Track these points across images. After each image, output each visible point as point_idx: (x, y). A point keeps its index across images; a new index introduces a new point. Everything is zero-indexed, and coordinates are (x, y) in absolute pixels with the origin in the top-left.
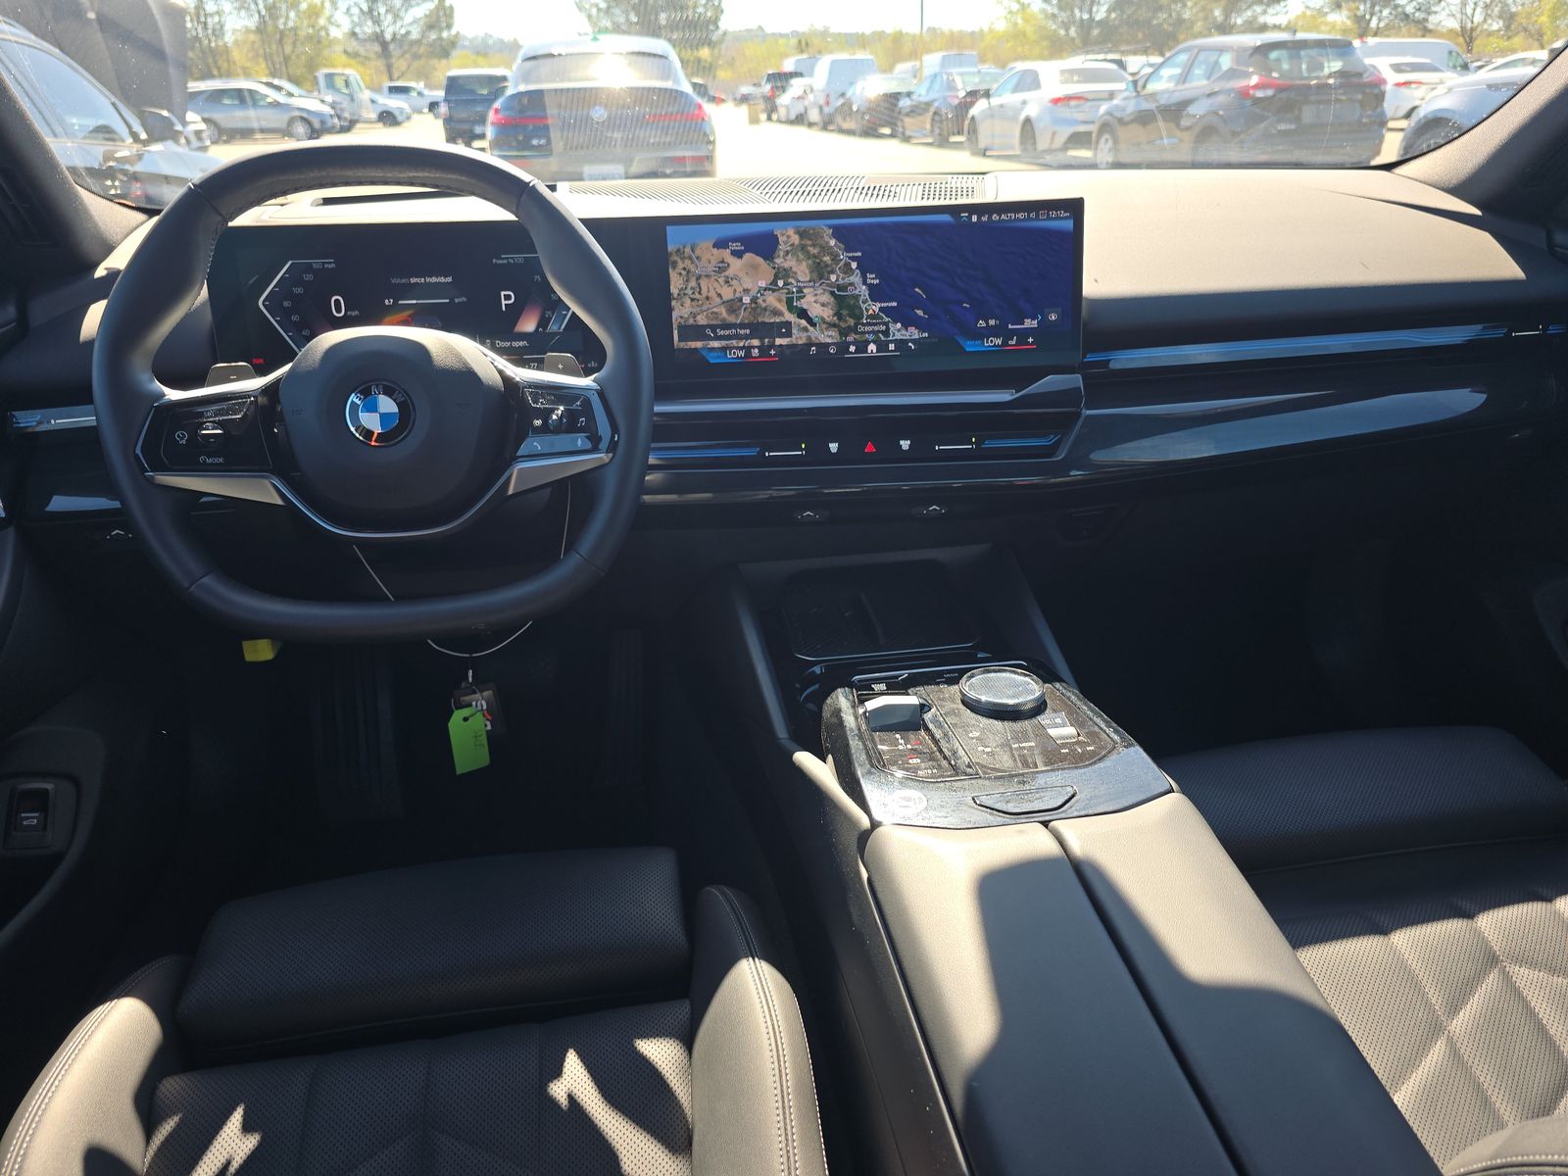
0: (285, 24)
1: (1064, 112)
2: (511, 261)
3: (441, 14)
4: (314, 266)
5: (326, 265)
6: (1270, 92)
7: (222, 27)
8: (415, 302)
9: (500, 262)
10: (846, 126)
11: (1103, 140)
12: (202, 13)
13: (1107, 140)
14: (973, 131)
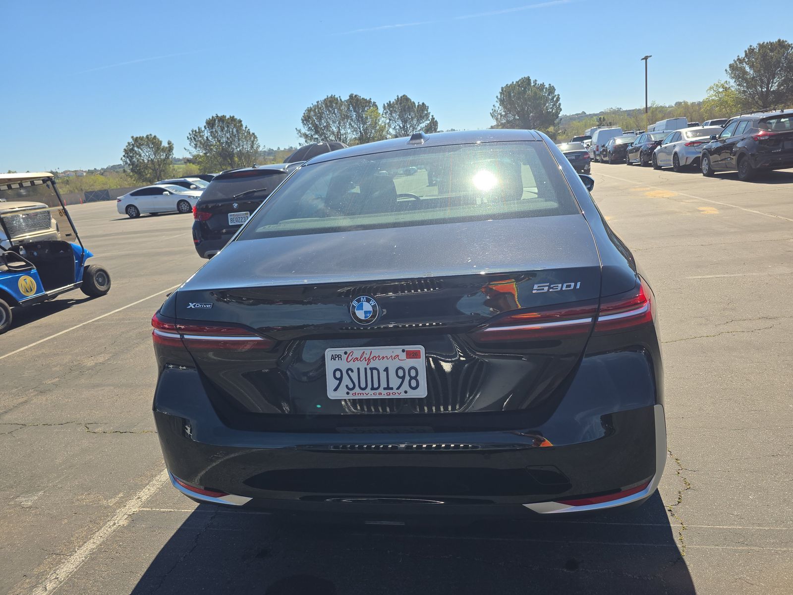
0: (370, 135)
1: (692, 149)
3: (432, 125)
6: (767, 137)
7: (346, 139)
10: (605, 159)
11: (704, 160)
12: (339, 134)
13: (706, 160)
14: (655, 159)
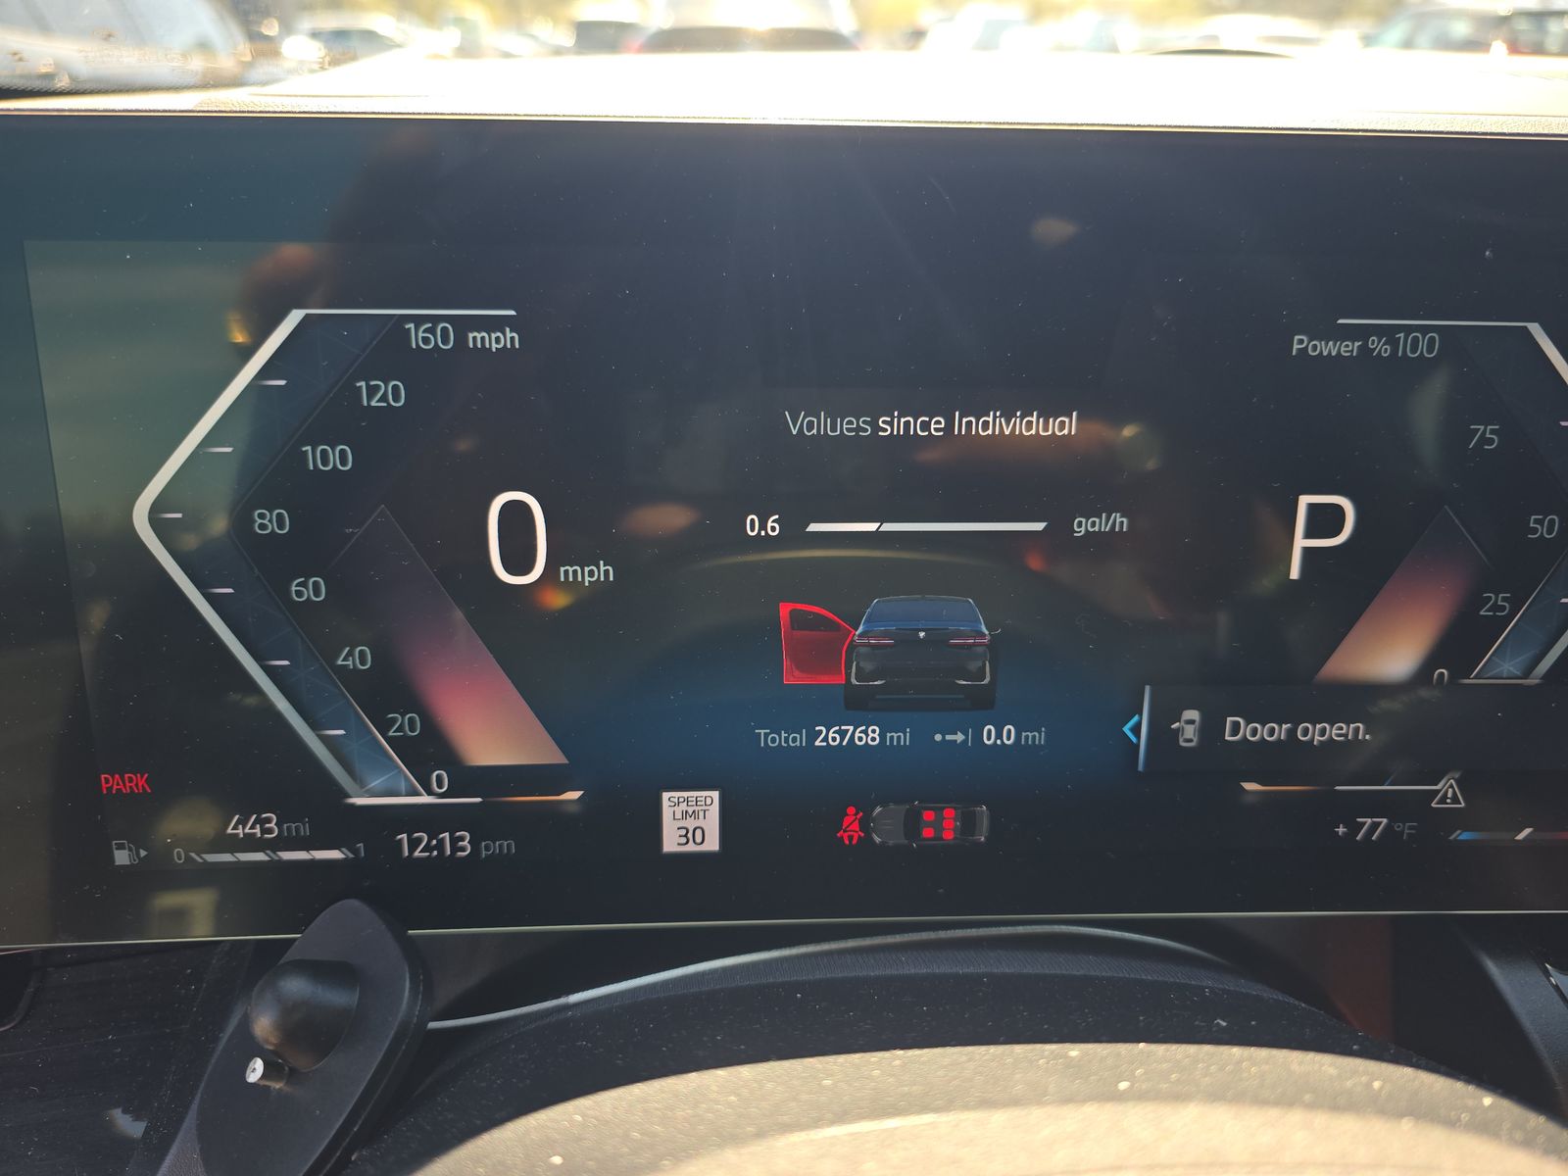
2: (1380, 347)
4: (417, 337)
5: (475, 337)
8: (872, 527)
9: (1329, 348)
